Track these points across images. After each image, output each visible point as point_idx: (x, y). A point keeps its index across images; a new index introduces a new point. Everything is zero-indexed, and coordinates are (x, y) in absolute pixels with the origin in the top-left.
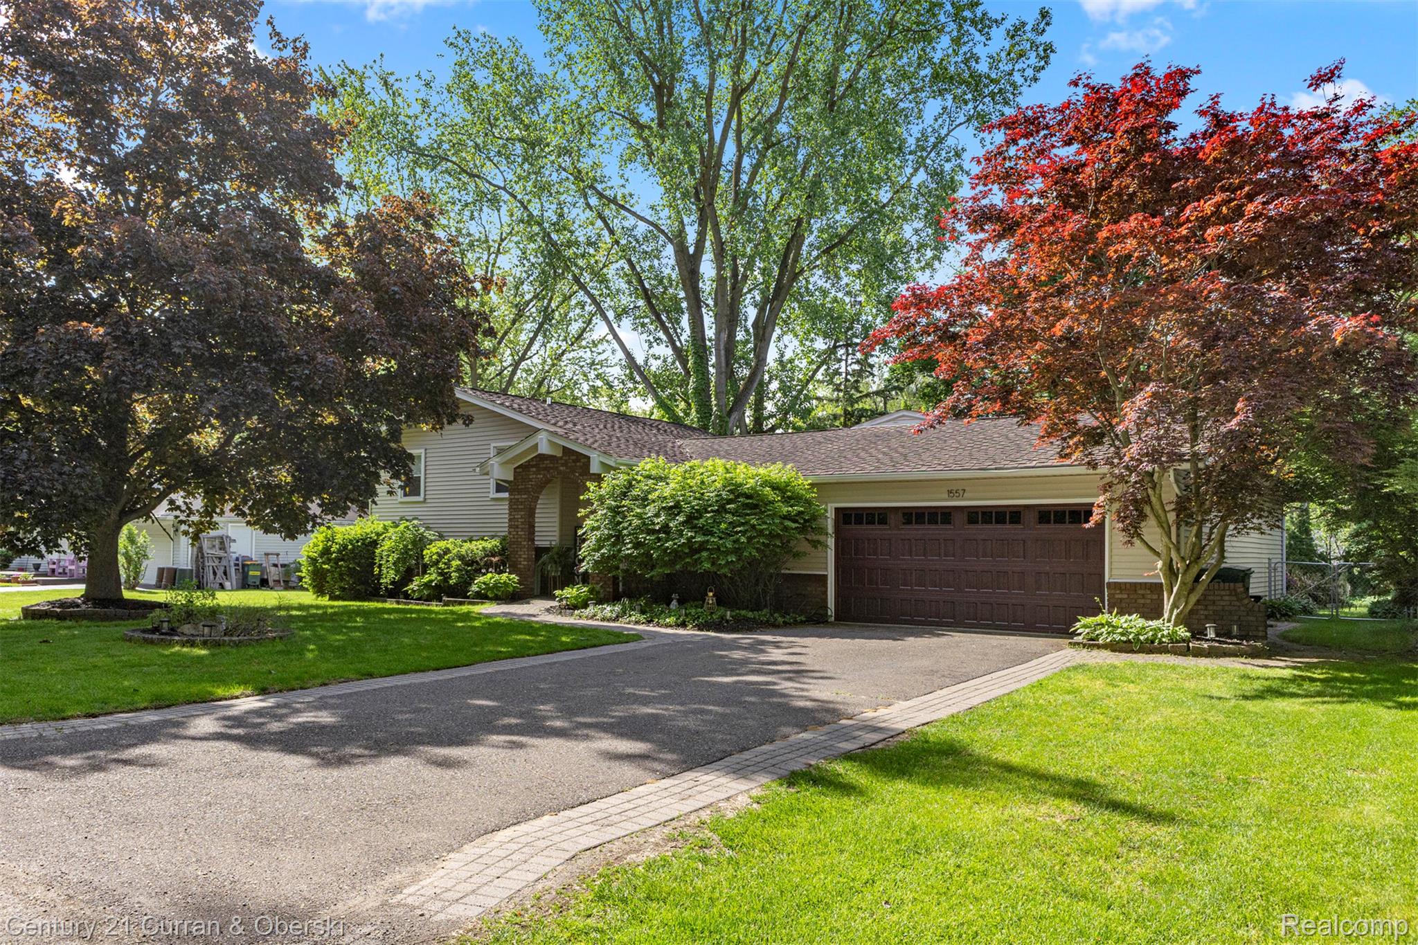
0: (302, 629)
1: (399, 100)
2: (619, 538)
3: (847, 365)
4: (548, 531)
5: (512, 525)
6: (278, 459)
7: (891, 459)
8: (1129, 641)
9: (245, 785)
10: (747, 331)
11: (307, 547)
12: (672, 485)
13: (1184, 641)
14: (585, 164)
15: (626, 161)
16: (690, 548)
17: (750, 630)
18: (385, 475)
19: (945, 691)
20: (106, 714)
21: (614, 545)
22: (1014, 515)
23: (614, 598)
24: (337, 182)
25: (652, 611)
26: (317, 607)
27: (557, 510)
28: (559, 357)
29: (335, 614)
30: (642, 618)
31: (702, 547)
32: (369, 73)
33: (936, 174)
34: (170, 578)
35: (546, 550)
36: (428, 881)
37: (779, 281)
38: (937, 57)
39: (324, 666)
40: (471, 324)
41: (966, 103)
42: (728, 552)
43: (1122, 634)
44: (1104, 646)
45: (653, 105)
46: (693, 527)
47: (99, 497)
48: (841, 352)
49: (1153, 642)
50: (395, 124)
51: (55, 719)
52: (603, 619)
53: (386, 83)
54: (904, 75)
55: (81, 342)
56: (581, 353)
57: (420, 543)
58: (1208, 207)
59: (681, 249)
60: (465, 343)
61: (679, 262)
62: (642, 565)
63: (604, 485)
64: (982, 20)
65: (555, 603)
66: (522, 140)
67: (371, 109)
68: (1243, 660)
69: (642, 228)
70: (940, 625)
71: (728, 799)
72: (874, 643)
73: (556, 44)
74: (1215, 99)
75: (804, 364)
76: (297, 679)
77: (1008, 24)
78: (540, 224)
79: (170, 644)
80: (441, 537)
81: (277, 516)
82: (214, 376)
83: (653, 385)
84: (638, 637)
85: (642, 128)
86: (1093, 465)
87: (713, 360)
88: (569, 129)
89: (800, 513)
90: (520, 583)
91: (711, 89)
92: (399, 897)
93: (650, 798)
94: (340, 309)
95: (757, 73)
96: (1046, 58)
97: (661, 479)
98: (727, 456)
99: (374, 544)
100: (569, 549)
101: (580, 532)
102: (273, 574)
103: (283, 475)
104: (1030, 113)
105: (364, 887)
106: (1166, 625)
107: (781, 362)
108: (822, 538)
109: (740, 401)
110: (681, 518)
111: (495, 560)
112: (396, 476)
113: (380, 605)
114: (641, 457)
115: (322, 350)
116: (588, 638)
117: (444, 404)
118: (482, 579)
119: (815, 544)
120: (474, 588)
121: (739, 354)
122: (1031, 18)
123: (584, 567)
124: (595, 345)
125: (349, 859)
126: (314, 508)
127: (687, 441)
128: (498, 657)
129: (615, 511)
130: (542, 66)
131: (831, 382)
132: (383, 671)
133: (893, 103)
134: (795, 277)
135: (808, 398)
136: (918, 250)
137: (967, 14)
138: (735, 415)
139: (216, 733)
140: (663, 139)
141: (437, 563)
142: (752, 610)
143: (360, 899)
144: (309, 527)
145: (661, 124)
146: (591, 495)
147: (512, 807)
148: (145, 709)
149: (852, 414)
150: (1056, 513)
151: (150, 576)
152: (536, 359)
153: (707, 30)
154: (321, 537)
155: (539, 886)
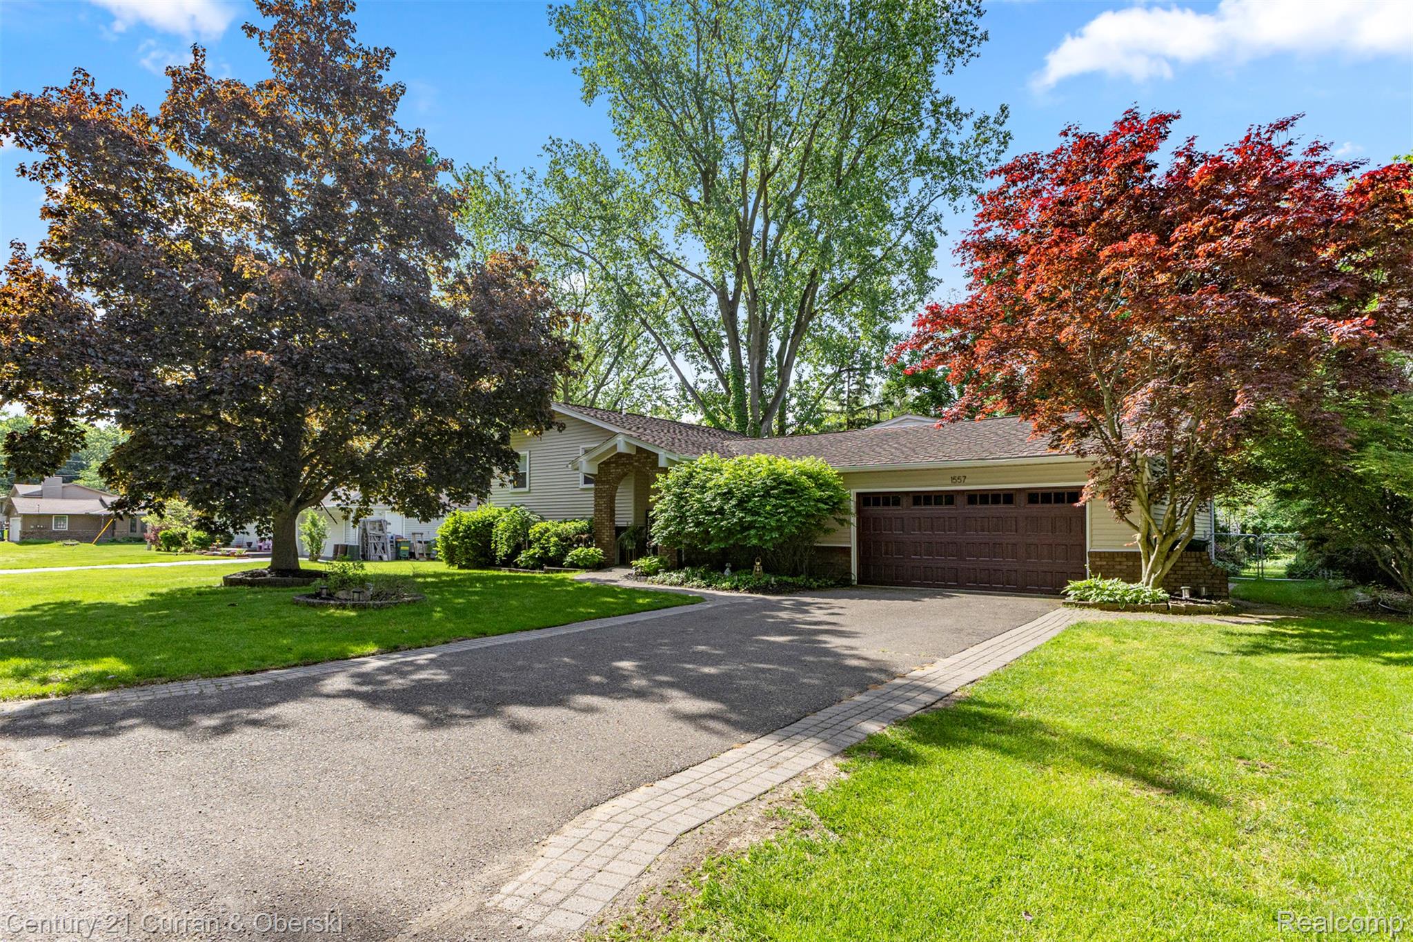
0: (433, 593)
1: (509, 191)
2: (682, 519)
3: (849, 385)
4: (625, 514)
5: (598, 509)
6: (416, 460)
7: (902, 452)
8: (1116, 602)
9: (361, 749)
10: (772, 360)
11: (439, 528)
12: (726, 475)
13: (1162, 600)
14: (648, 234)
15: (682, 230)
16: (741, 526)
17: (791, 593)
18: (497, 471)
19: (976, 649)
20: (262, 671)
21: (679, 523)
22: (1007, 497)
23: (678, 567)
24: (459, 240)
25: (710, 577)
26: (447, 575)
27: (632, 497)
28: (629, 383)
29: (460, 580)
30: (702, 583)
31: (751, 526)
32: (487, 172)
33: (921, 235)
34: (343, 552)
35: (624, 529)
36: (528, 874)
37: (798, 321)
38: (920, 143)
39: (450, 626)
40: (563, 350)
41: (943, 179)
42: (772, 530)
43: (1109, 595)
44: (1095, 606)
45: (700, 187)
46: (744, 509)
47: (274, 490)
48: (845, 375)
49: (1136, 602)
50: (506, 208)
51: (219, 676)
52: (671, 584)
53: (499, 179)
54: (894, 160)
55: (256, 367)
56: (646, 379)
57: (526, 524)
58: (1197, 227)
59: (722, 294)
60: (559, 366)
61: (721, 307)
62: (703, 541)
63: (670, 476)
64: (955, 114)
65: (633, 571)
66: (601, 217)
67: (489, 197)
68: (1216, 617)
69: (692, 282)
70: (946, 587)
71: (815, 767)
72: (897, 604)
73: (626, 142)
74: (1191, 141)
75: (816, 384)
76: (424, 637)
77: (975, 118)
78: (615, 280)
79: (326, 607)
80: (543, 519)
81: (415, 503)
82: (361, 391)
83: (702, 402)
84: (700, 599)
85: (691, 204)
86: (1081, 453)
87: (748, 381)
88: (637, 206)
89: (831, 497)
90: (604, 555)
91: (745, 172)
92: (497, 898)
93: (740, 765)
94: (459, 339)
95: (779, 162)
96: (1005, 143)
97: (715, 471)
98: (766, 452)
99: (491, 525)
100: (642, 528)
101: (651, 514)
102: (419, 549)
103: (421, 472)
104: (1026, 160)
105: (461, 883)
106: (1146, 587)
107: (799, 382)
108: (846, 517)
109: (768, 413)
110: (733, 502)
111: (584, 537)
112: (505, 470)
113: (496, 573)
114: (698, 453)
115: (445, 370)
116: (662, 601)
117: (542, 414)
118: (574, 552)
119: (842, 522)
120: (569, 559)
121: (767, 377)
122: (993, 112)
123: (655, 542)
124: (656, 373)
125: (449, 843)
126: (444, 498)
127: (733, 442)
128: (588, 618)
129: (680, 497)
130: (616, 162)
131: (836, 399)
132: (495, 630)
133: (885, 182)
134: (811, 316)
135: (819, 411)
136: (903, 297)
137: (943, 109)
138: (766, 424)
139: (348, 690)
140: (709, 210)
141: (539, 539)
142: (791, 576)
143: (456, 900)
144: (440, 513)
145: (707, 201)
146: (659, 485)
147: (609, 776)
148: (295, 666)
149: (853, 423)
150: (1043, 495)
151: (328, 551)
152: (612, 386)
153: (741, 126)
154: (451, 520)
155: (643, 883)
